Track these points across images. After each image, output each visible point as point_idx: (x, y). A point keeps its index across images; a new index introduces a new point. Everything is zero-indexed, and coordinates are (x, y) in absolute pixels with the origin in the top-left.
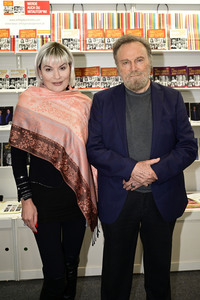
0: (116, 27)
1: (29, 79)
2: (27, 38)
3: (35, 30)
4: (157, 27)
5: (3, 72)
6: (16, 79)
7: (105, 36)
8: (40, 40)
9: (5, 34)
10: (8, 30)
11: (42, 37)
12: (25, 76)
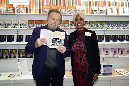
0: (55, 5)
1: (21, 24)
2: (20, 8)
3: (23, 5)
4: (71, 5)
5: (10, 21)
6: (15, 24)
7: (51, 8)
8: (25, 9)
9: (11, 6)
10: (13, 5)
11: (26, 8)
12: (19, 23)
